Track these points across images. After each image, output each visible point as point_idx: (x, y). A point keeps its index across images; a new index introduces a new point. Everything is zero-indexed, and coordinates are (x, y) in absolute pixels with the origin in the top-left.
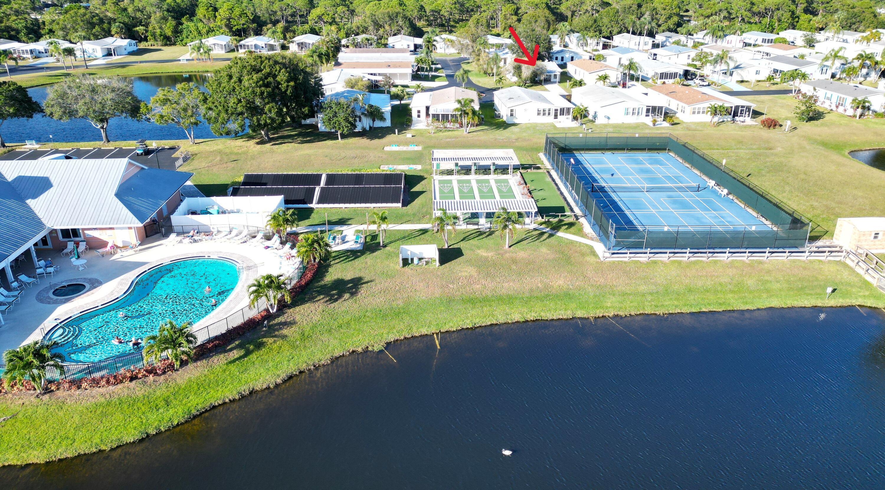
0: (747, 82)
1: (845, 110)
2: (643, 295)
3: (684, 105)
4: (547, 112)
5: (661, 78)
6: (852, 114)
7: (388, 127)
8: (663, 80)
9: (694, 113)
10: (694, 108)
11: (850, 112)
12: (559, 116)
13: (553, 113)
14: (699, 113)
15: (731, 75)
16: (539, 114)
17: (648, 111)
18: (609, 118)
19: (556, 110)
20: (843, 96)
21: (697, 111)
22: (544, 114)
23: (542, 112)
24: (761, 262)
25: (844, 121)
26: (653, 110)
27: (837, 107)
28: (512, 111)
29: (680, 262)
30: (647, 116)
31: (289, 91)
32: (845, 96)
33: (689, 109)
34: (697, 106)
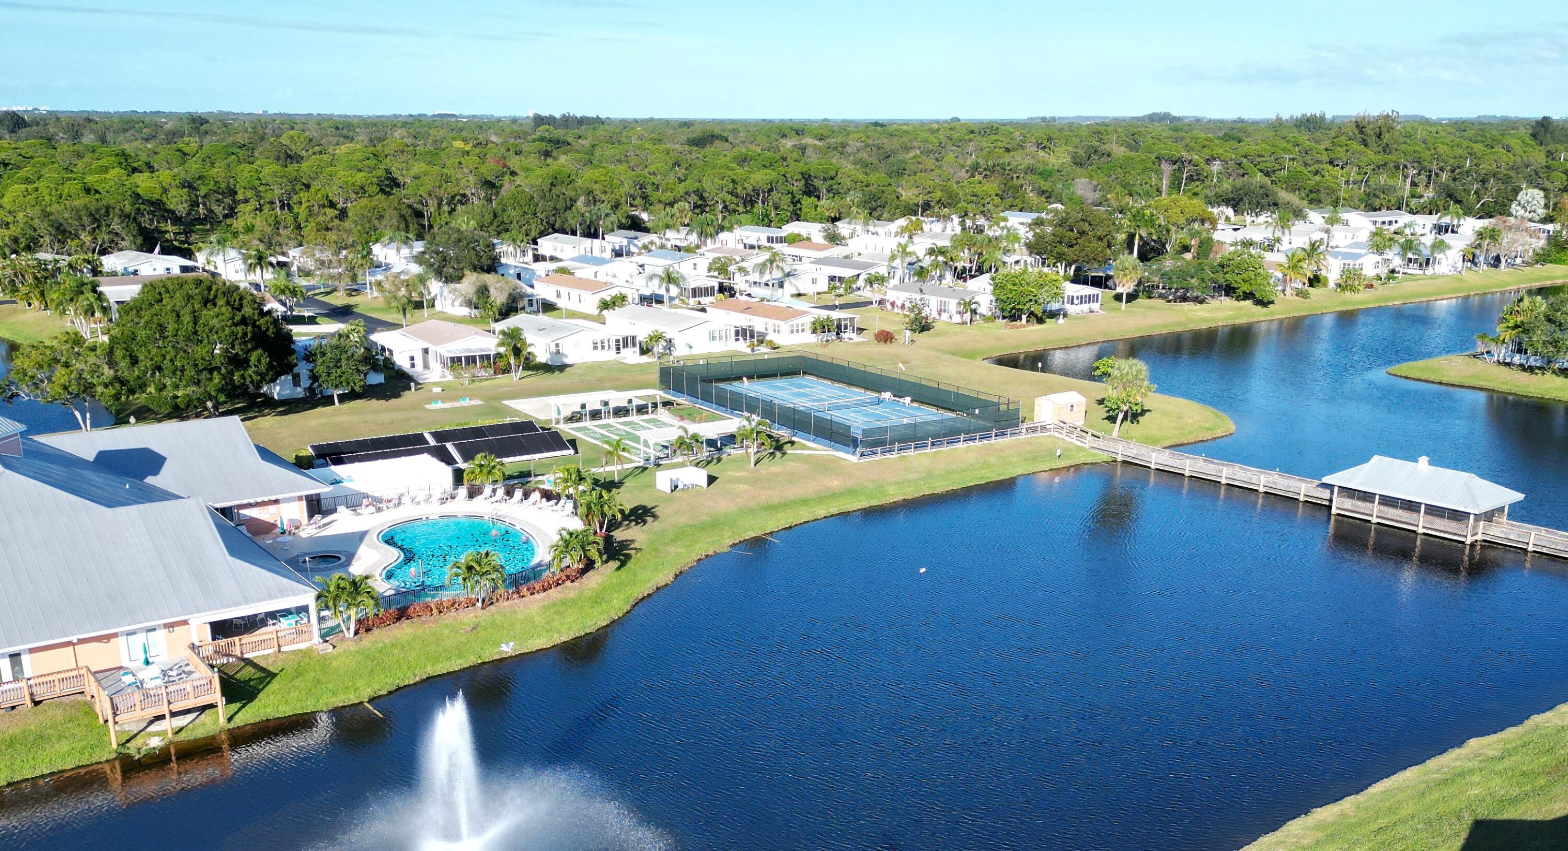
0: (804, 295)
1: (951, 317)
2: (915, 481)
3: (777, 322)
4: (606, 344)
5: (694, 296)
6: (959, 321)
7: (381, 384)
8: (697, 299)
9: (792, 332)
10: (792, 326)
11: (957, 319)
12: (622, 350)
13: (613, 344)
14: (798, 331)
15: (781, 286)
16: (595, 348)
17: (737, 333)
18: (691, 347)
19: (618, 341)
20: (943, 299)
21: (795, 329)
22: (603, 347)
23: (599, 345)
24: (991, 444)
25: (958, 329)
26: (742, 333)
27: (940, 314)
28: (557, 345)
29: (925, 453)
30: (737, 340)
31: (271, 331)
32: (947, 300)
33: (784, 326)
34: (792, 323)
